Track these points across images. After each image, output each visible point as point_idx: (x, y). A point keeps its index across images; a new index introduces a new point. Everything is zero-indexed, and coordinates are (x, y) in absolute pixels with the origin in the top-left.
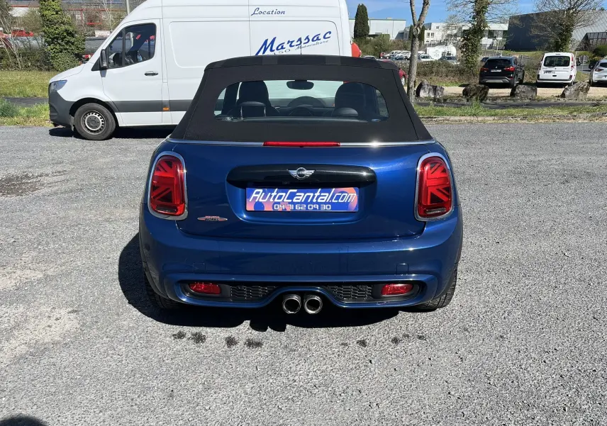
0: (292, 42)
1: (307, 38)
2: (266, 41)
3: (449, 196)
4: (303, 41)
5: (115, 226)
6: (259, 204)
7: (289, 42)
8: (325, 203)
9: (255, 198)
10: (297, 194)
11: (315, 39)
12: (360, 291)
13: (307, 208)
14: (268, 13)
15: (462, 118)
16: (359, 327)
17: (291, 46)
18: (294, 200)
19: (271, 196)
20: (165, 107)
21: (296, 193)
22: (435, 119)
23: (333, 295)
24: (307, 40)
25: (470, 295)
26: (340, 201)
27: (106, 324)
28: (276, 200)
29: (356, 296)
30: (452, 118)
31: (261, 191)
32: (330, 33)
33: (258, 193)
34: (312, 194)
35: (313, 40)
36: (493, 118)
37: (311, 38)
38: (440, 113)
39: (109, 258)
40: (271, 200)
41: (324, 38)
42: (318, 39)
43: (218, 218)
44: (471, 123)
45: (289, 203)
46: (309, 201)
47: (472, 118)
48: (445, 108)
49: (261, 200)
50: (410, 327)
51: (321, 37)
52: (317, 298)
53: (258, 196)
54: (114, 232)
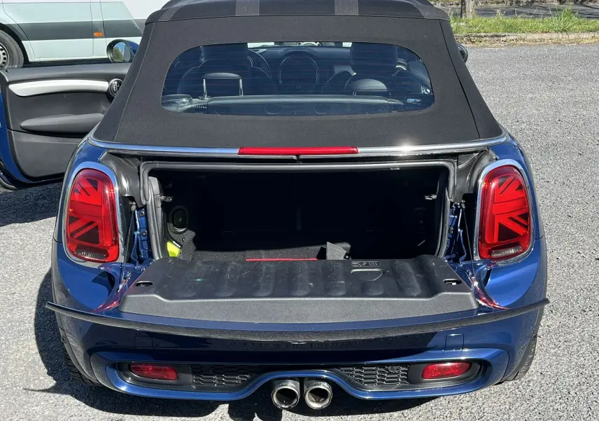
3: (527, 227)
5: (24, 236)
12: (390, 373)
15: (545, 36)
16: (388, 414)
20: (97, 31)
22: (504, 39)
23: (349, 381)
25: (555, 354)
27: (11, 411)
29: (384, 380)
30: (530, 36)
36: (592, 34)
38: (511, 29)
39: (14, 293)
44: (558, 43)
47: (560, 36)
48: (519, 20)
50: (464, 412)
52: (324, 386)
54: (22, 248)
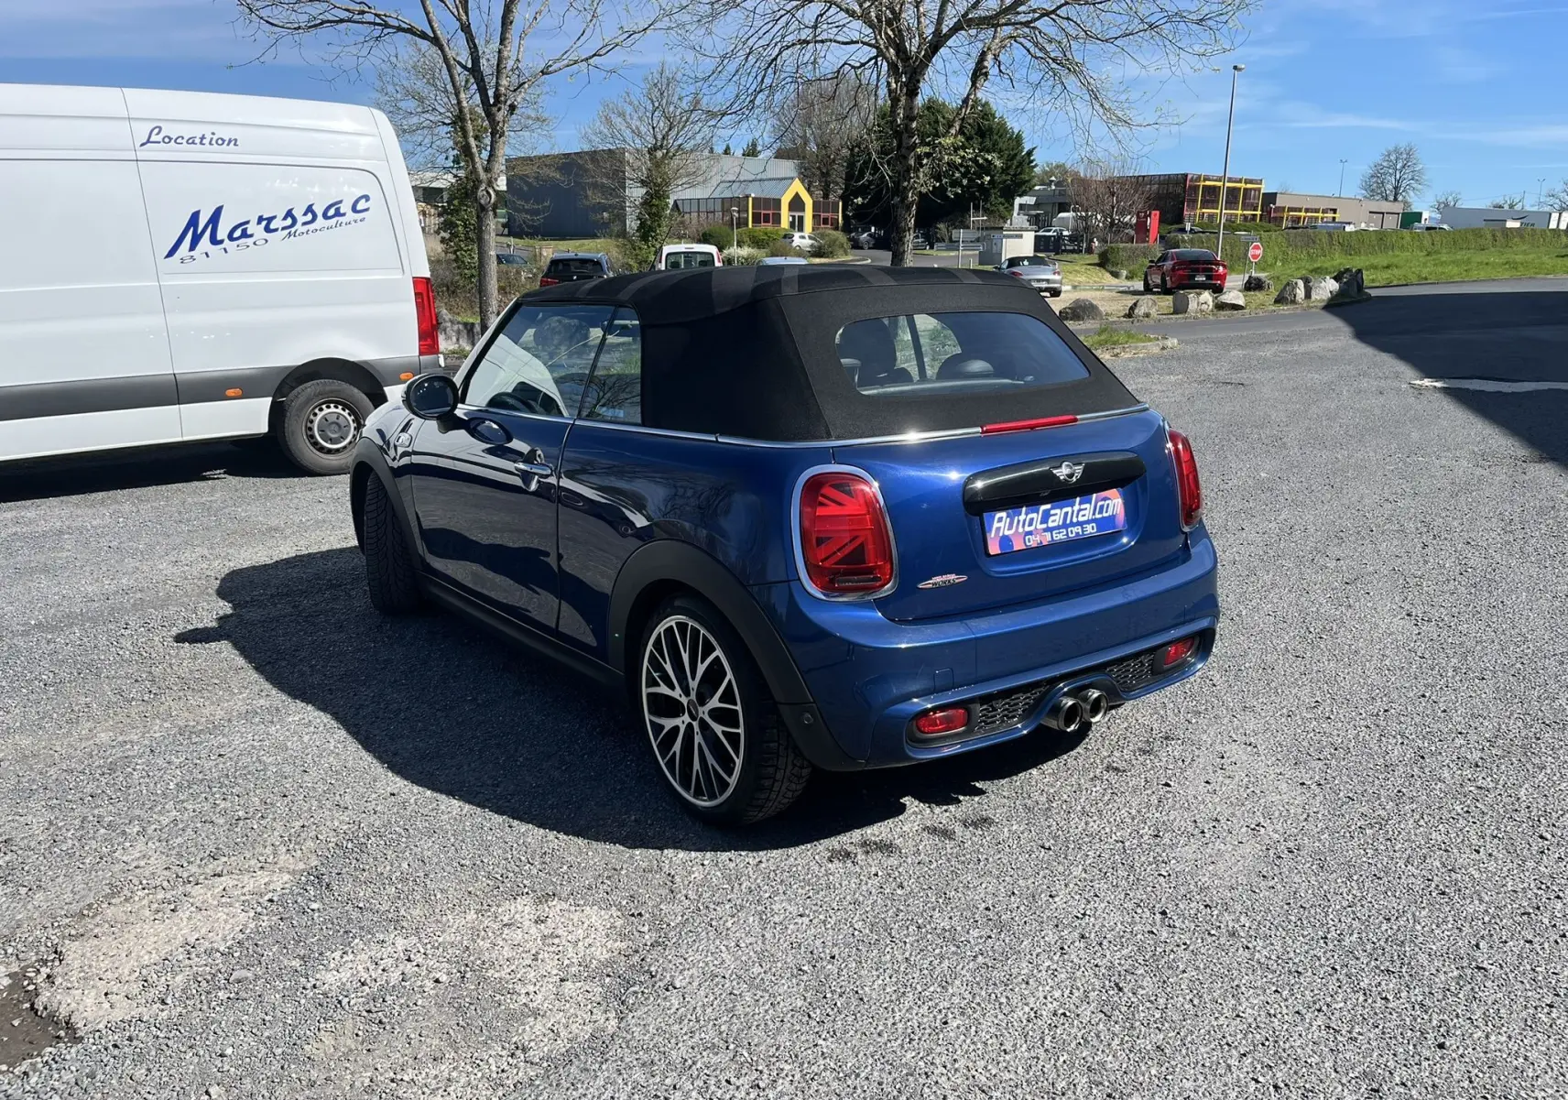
0: (270, 220)
1: (310, 209)
2: (195, 216)
4: (301, 219)
6: (1005, 541)
7: (260, 219)
8: (1088, 522)
9: (998, 529)
10: (1052, 512)
11: (332, 212)
13: (1067, 534)
14: (191, 141)
17: (267, 229)
18: (1051, 524)
19: (1019, 521)
21: (1049, 510)
24: (309, 217)
26: (1105, 515)
28: (1027, 529)
31: (1003, 514)
32: (367, 198)
33: (1000, 520)
34: (1069, 509)
35: (325, 216)
37: (319, 210)
40: (1021, 530)
41: (354, 209)
42: (338, 214)
43: (952, 577)
45: (1045, 530)
46: (1068, 522)
49: (1007, 533)
51: (346, 208)
53: (1002, 524)
